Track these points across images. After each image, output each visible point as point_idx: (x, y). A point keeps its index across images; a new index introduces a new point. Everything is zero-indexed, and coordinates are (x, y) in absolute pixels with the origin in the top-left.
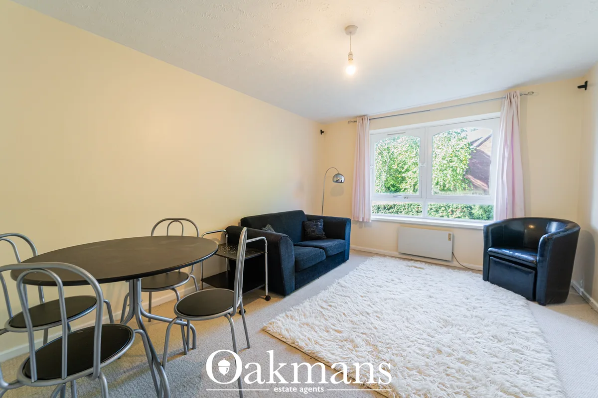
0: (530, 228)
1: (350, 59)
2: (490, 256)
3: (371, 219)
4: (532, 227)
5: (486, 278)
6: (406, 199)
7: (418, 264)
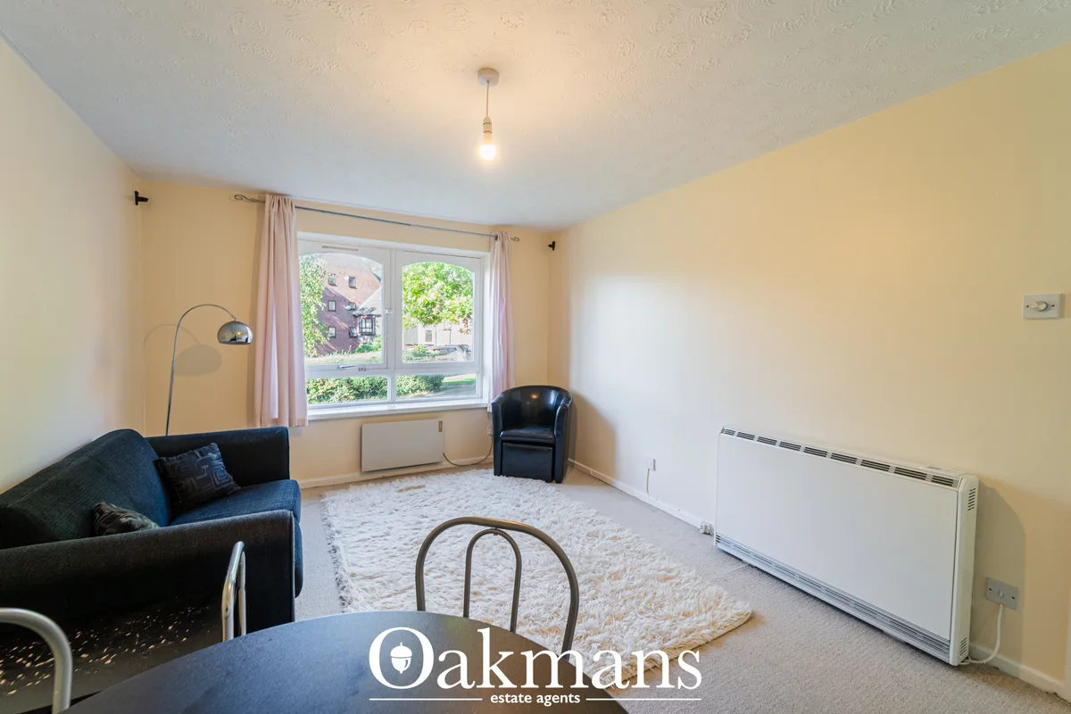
0: (532, 399)
1: (488, 132)
2: (503, 442)
3: (308, 418)
4: (534, 397)
5: (499, 472)
6: (363, 372)
7: (407, 482)
